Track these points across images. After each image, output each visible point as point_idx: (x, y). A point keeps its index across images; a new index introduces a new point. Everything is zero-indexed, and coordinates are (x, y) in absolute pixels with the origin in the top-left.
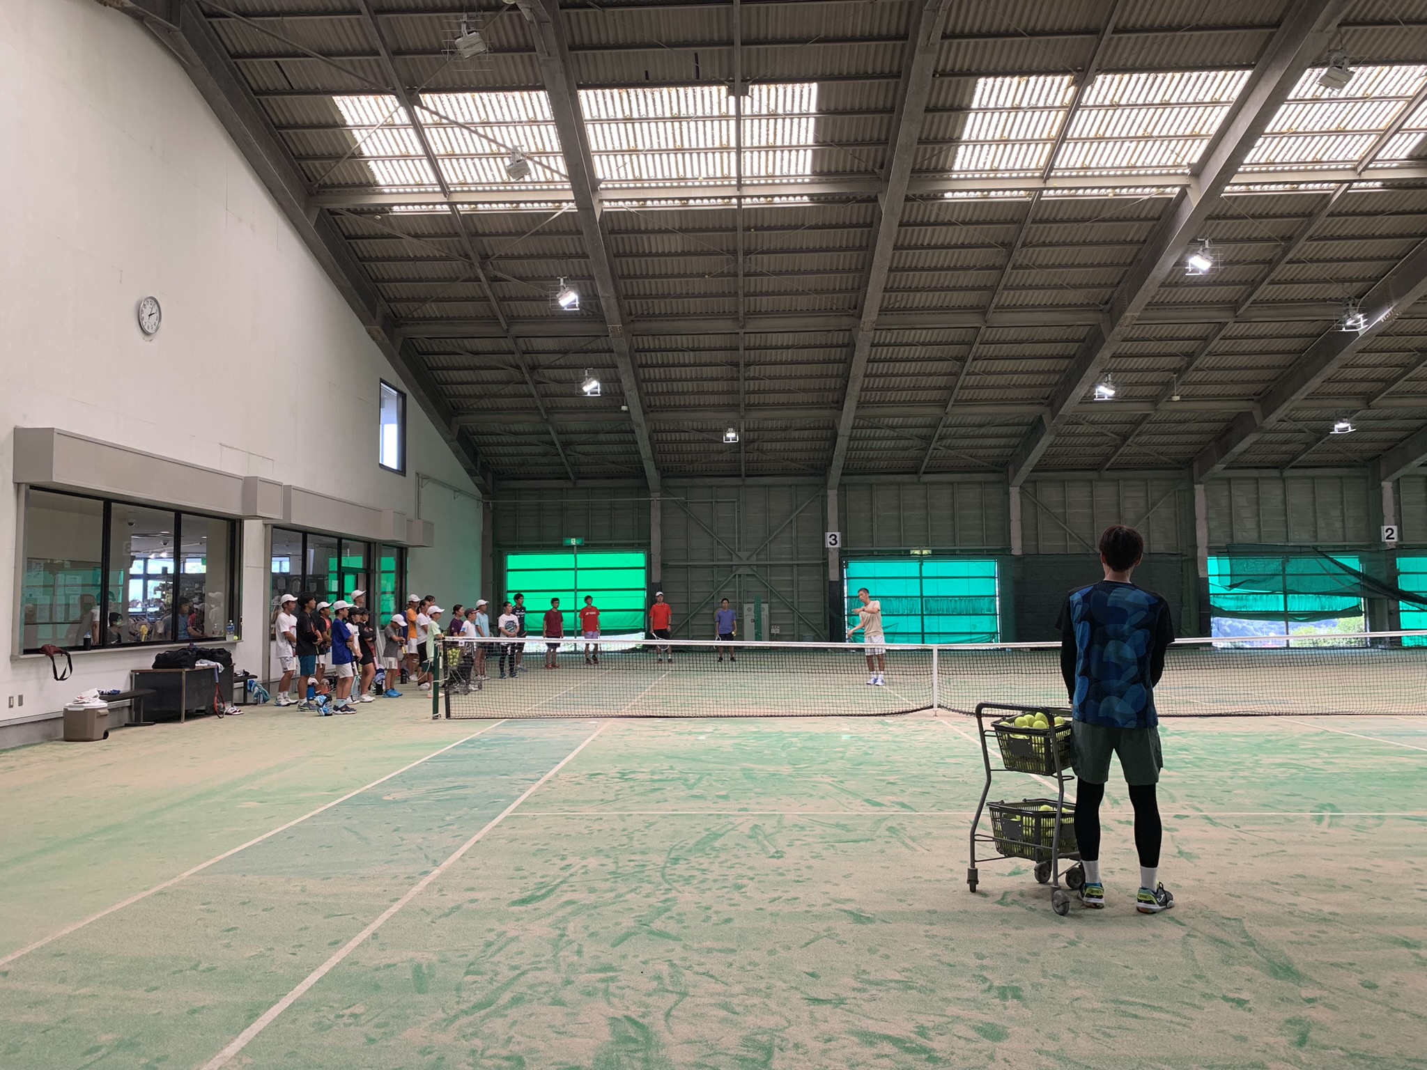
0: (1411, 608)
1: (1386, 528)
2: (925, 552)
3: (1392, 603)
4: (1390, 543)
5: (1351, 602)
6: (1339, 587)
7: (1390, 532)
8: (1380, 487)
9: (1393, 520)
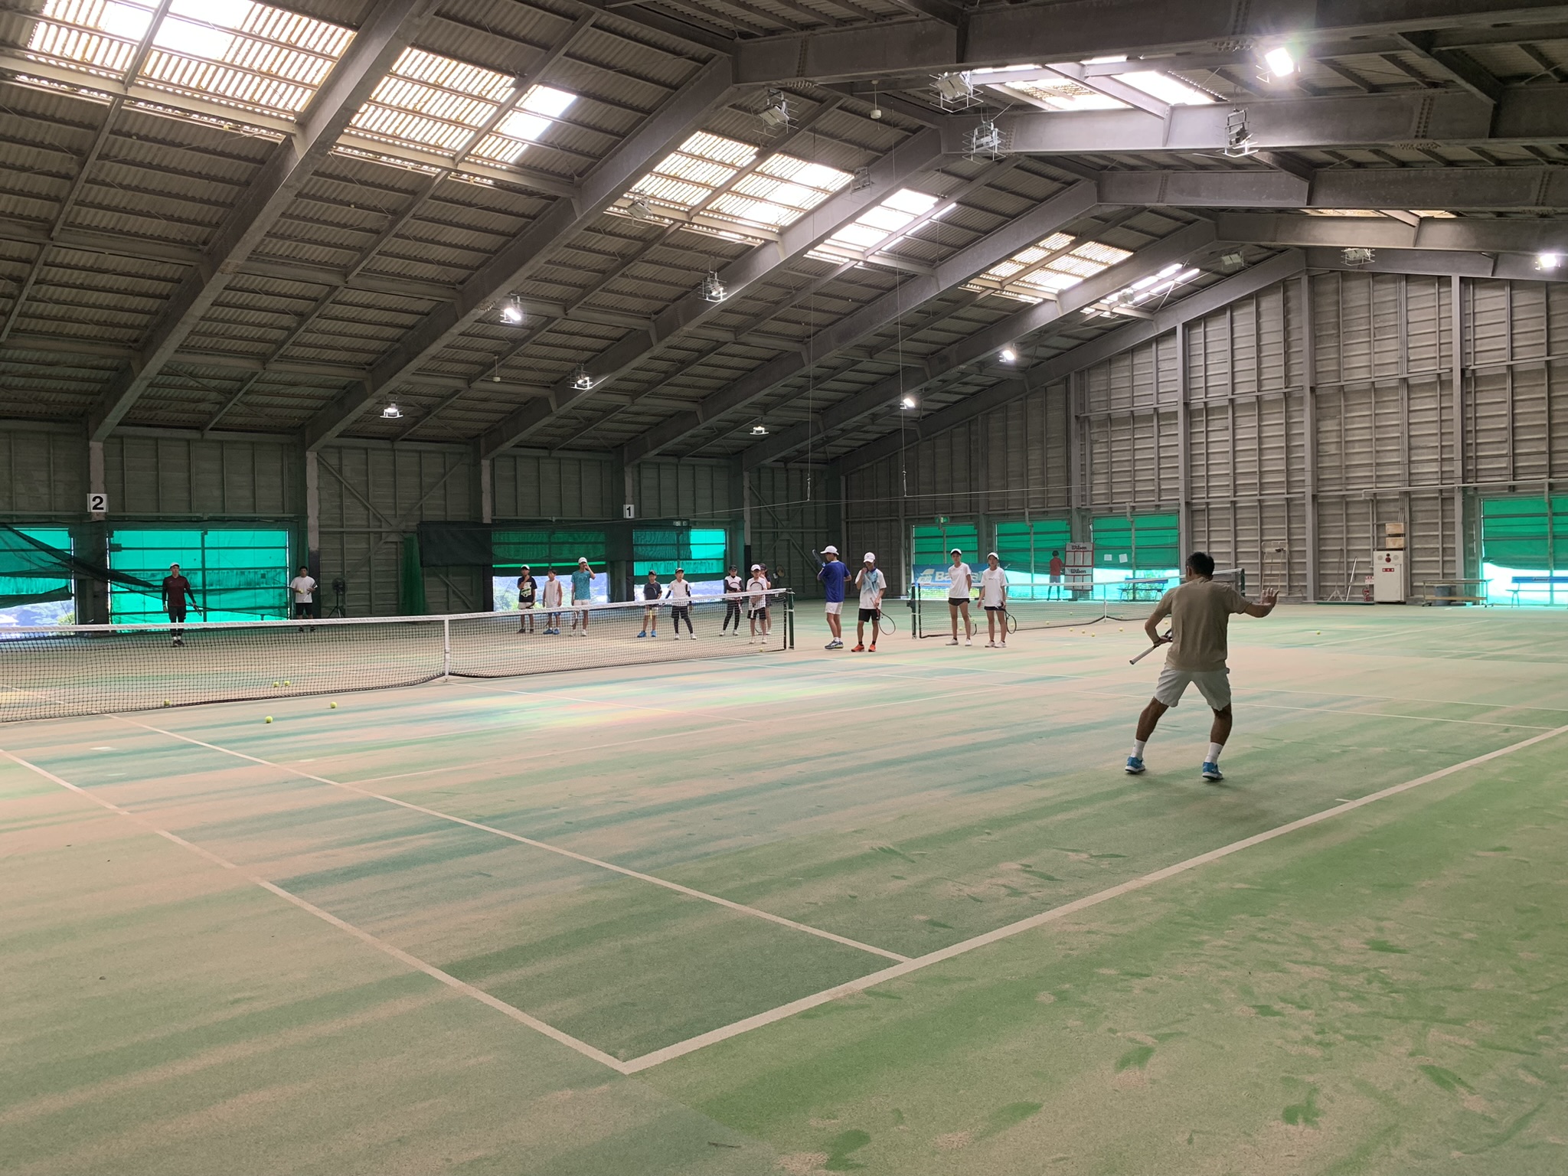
0: (119, 589)
1: (92, 496)
3: (97, 586)
4: (98, 514)
5: (58, 583)
6: (27, 566)
7: (98, 500)
8: (88, 449)
9: (102, 487)
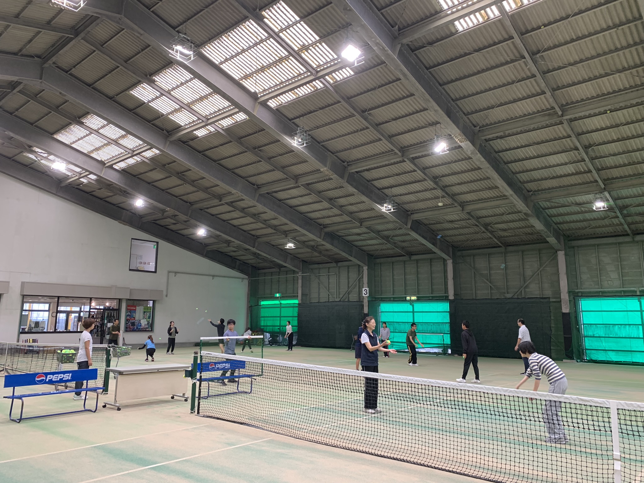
2: (414, 298)
